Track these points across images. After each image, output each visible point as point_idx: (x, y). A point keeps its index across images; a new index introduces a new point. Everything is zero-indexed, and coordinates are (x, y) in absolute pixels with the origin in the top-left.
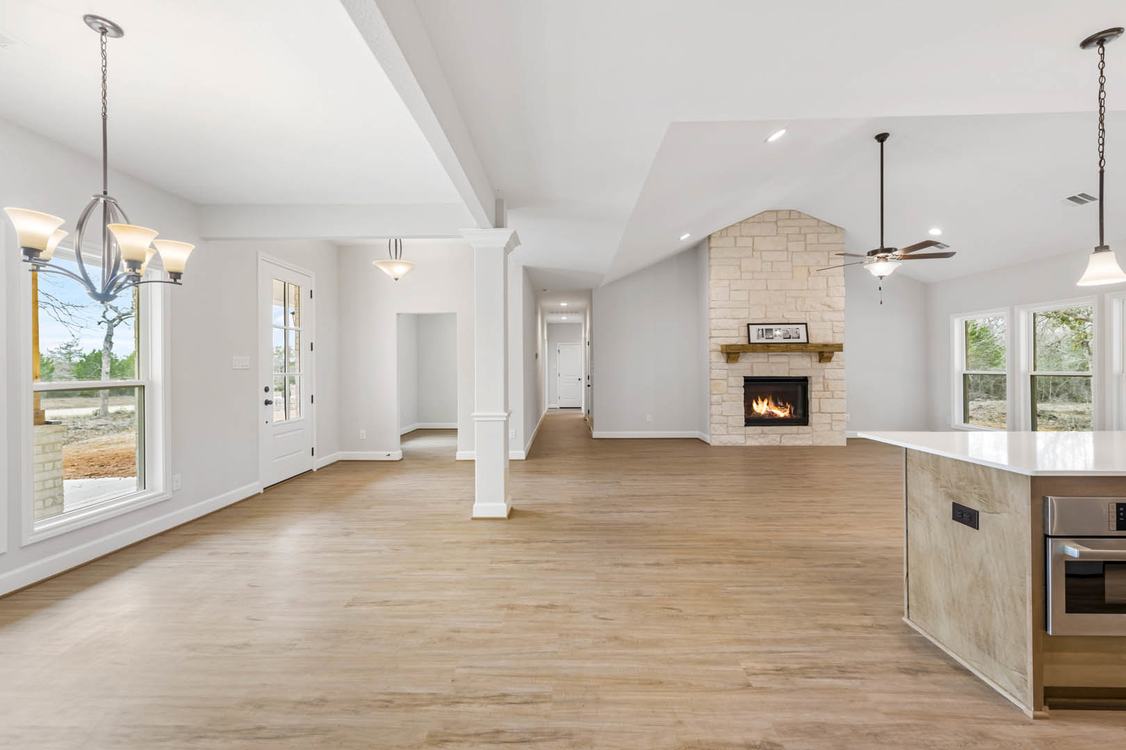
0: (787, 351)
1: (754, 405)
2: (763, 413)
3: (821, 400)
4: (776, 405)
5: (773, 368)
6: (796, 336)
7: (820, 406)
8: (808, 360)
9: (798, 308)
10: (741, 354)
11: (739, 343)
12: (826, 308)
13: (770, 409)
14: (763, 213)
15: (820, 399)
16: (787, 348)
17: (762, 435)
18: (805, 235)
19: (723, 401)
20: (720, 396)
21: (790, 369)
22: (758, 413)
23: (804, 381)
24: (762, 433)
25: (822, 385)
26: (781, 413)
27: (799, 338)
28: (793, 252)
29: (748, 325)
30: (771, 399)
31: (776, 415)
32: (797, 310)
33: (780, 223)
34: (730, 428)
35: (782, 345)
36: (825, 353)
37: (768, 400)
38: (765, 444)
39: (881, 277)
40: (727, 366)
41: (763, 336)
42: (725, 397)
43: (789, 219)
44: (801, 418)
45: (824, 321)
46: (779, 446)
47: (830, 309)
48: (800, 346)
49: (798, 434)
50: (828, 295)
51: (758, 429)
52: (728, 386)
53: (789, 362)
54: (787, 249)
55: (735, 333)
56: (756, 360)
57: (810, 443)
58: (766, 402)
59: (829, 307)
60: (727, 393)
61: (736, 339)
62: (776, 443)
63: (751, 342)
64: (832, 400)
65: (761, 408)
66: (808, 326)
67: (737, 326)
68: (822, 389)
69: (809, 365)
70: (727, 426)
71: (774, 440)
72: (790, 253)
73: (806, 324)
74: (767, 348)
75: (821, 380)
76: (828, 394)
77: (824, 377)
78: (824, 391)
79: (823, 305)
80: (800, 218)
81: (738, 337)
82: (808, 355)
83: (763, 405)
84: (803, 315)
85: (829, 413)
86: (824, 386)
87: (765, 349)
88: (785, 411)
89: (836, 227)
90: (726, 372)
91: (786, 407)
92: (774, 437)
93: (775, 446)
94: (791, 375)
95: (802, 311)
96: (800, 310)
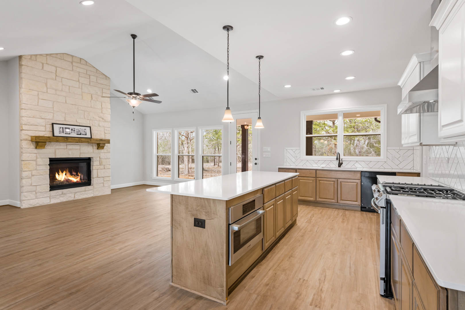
0: (80, 142)
1: (57, 175)
2: (62, 180)
3: (98, 170)
4: (71, 174)
5: (70, 152)
7: (97, 174)
8: (91, 148)
9: (85, 116)
10: (47, 143)
11: (45, 136)
12: (101, 119)
13: (67, 177)
15: (97, 170)
16: (79, 140)
17: (62, 196)
18: (90, 75)
19: (32, 176)
20: (30, 172)
21: (80, 153)
22: (59, 181)
23: (88, 161)
24: (62, 194)
25: (99, 162)
26: (74, 179)
27: (86, 135)
28: (82, 84)
29: (53, 124)
30: (67, 171)
31: (71, 181)
33: (74, 64)
34: (38, 194)
35: (76, 139)
36: (100, 144)
37: (66, 171)
38: (64, 200)
39: (134, 107)
40: (36, 151)
41: (63, 132)
42: (34, 172)
43: (80, 63)
44: (87, 182)
45: (100, 126)
46: (73, 201)
47: (103, 120)
48: (87, 140)
49: (85, 191)
50: (102, 113)
51: (60, 191)
52: (37, 165)
53: (80, 149)
54: (79, 81)
55: (43, 129)
56: (57, 147)
57: (92, 195)
58: (64, 173)
59: (103, 119)
60: (36, 169)
61: (44, 132)
62: (72, 199)
63: (55, 135)
64: (104, 170)
65: (61, 177)
66: (91, 129)
67: (44, 124)
69: (92, 151)
70: (36, 193)
72: (80, 84)
73: (90, 127)
74: (66, 139)
75: (98, 159)
76: (102, 167)
77: (100, 157)
78: (100, 165)
79: (100, 117)
80: (86, 65)
81: (45, 131)
82: (91, 145)
83: (63, 175)
84: (88, 121)
85: (102, 177)
86: (100, 163)
87: (65, 140)
88: (77, 178)
89: (106, 76)
90: (35, 155)
91: (78, 175)
92: (70, 195)
93: (71, 201)
94: (81, 157)
95: (88, 119)
96: (86, 118)
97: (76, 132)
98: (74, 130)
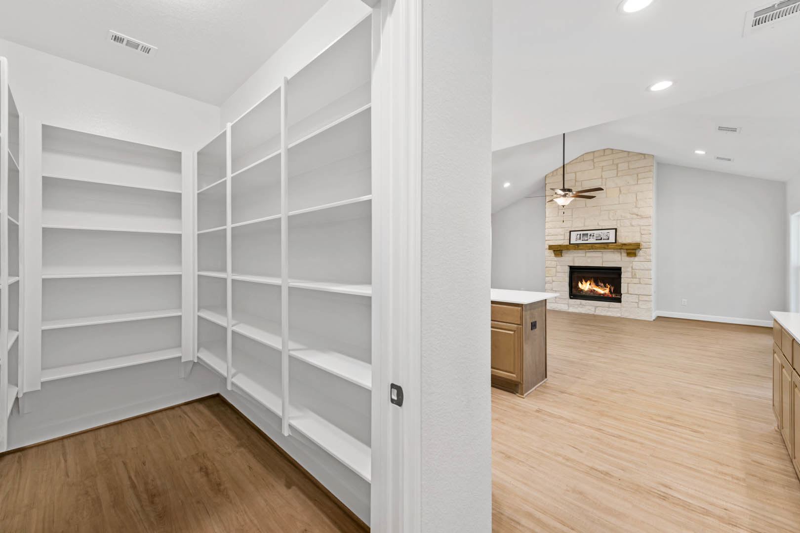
1: (580, 284)
2: (587, 290)
3: (629, 285)
4: (597, 285)
5: (589, 260)
6: (607, 238)
7: (629, 289)
8: (619, 255)
9: (611, 217)
10: (563, 251)
11: (564, 244)
12: (635, 216)
13: (592, 287)
14: (583, 155)
15: (628, 283)
16: (604, 246)
17: (581, 306)
18: (617, 165)
19: (553, 281)
20: (551, 278)
21: (603, 261)
22: (581, 290)
23: (617, 271)
24: (581, 304)
25: (630, 274)
26: (600, 291)
27: (608, 239)
28: (606, 179)
29: (571, 232)
30: (592, 281)
31: (597, 292)
32: (610, 219)
33: (595, 160)
35: (589, 245)
36: (632, 250)
37: (590, 281)
38: (583, 312)
39: (563, 206)
40: (556, 259)
41: (580, 239)
42: (554, 278)
43: (604, 155)
44: (616, 297)
45: (633, 226)
46: (593, 315)
47: (639, 217)
49: (609, 307)
50: (636, 207)
51: (578, 301)
52: (556, 272)
53: (602, 257)
54: (602, 177)
55: (562, 237)
56: (575, 255)
57: (619, 315)
58: (588, 283)
59: (637, 215)
60: (556, 276)
61: (561, 241)
62: (592, 313)
63: (571, 243)
64: (639, 285)
65: (585, 286)
66: (618, 231)
67: (563, 233)
68: (630, 277)
69: (620, 258)
71: (589, 310)
72: (604, 180)
73: (616, 229)
74: (584, 247)
75: (630, 269)
76: (635, 281)
77: (632, 267)
78: (633, 278)
79: (632, 214)
80: (613, 153)
81: (564, 240)
82: (618, 252)
83: (587, 285)
84: (614, 223)
85: (637, 295)
86: (632, 275)
87: (576, 248)
88: (605, 290)
89: (644, 155)
90: (555, 262)
91: (606, 287)
92: (590, 307)
93: (591, 315)
94: (604, 266)
95: (614, 220)
96: (612, 219)
97: (595, 237)
98: (593, 235)
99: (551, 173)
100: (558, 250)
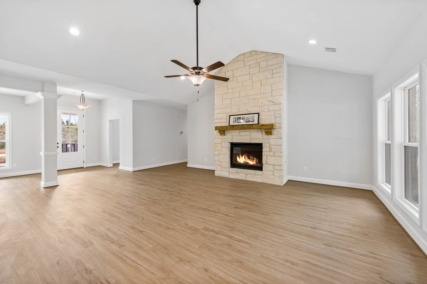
2: (242, 162)
3: (268, 157)
4: (249, 158)
5: (242, 138)
6: (252, 120)
7: (267, 161)
8: (261, 133)
9: (255, 105)
11: (225, 126)
12: (271, 103)
13: (246, 160)
14: (237, 57)
18: (259, 63)
19: (220, 154)
20: (218, 152)
21: (250, 139)
22: (240, 163)
23: (260, 145)
24: (237, 172)
25: (268, 148)
26: (251, 163)
27: (254, 121)
28: (252, 74)
29: (230, 116)
31: (249, 164)
32: (255, 106)
33: (246, 60)
36: (268, 130)
37: (245, 155)
40: (221, 137)
41: (236, 122)
42: (220, 152)
43: (251, 56)
45: (270, 111)
47: (273, 104)
49: (255, 174)
50: (272, 96)
52: (222, 147)
53: (250, 135)
54: (249, 73)
55: (224, 121)
56: (233, 134)
57: (261, 181)
58: (244, 157)
59: (272, 102)
60: (221, 150)
63: (230, 125)
64: (274, 157)
65: (241, 160)
66: (260, 115)
67: (225, 117)
68: (268, 151)
69: (261, 137)
70: (221, 167)
71: (242, 176)
72: (251, 75)
73: (259, 114)
74: (242, 127)
75: (268, 145)
76: (272, 154)
77: (269, 143)
78: (270, 152)
79: (269, 101)
80: (256, 54)
81: (226, 122)
82: (260, 131)
83: (242, 158)
84: (258, 108)
85: (273, 165)
86: (269, 149)
88: (254, 162)
89: (277, 54)
90: (221, 140)
91: (253, 159)
93: (243, 180)
94: (251, 142)
95: (258, 106)
96: (256, 106)
97: (245, 120)
98: (244, 118)
99: (218, 71)
100: (222, 130)
